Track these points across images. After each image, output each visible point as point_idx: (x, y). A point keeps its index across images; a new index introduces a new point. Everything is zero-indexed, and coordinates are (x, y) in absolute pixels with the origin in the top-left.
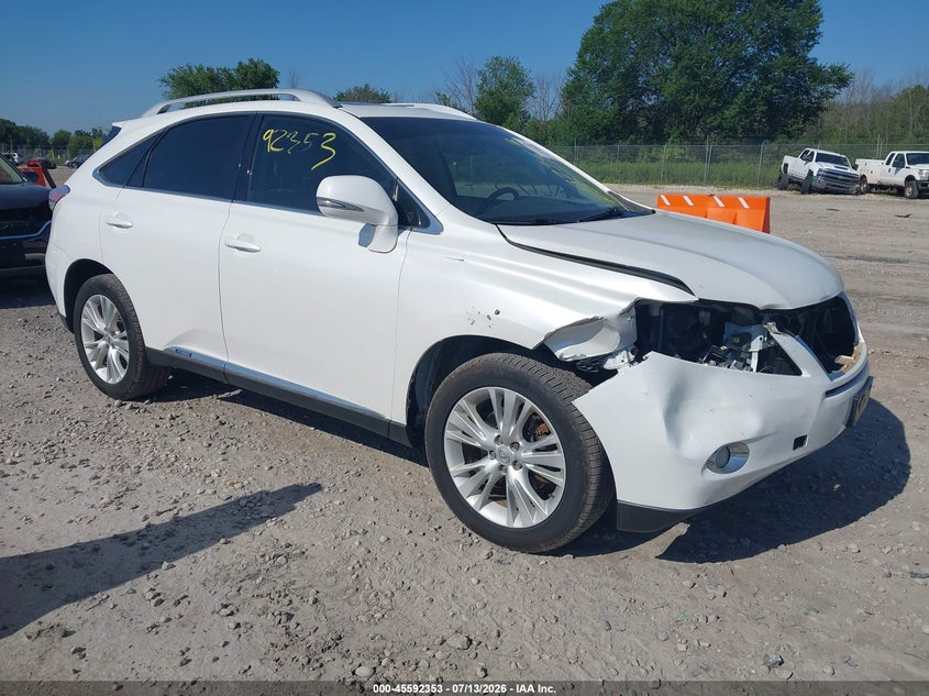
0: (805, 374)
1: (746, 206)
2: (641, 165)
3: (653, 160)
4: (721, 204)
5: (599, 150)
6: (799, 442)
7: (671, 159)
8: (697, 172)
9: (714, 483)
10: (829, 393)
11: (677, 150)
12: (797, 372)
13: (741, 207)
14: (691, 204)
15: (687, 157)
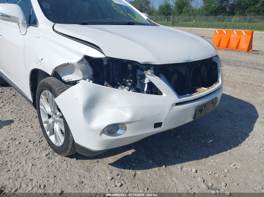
0: (164, 95)
1: (244, 34)
2: (225, 23)
3: (230, 21)
4: (236, 33)
5: (212, 18)
6: (158, 125)
7: (236, 21)
8: (243, 25)
9: (108, 140)
10: (177, 104)
11: (238, 18)
12: (161, 94)
13: (243, 34)
14: (225, 33)
15: (241, 21)
